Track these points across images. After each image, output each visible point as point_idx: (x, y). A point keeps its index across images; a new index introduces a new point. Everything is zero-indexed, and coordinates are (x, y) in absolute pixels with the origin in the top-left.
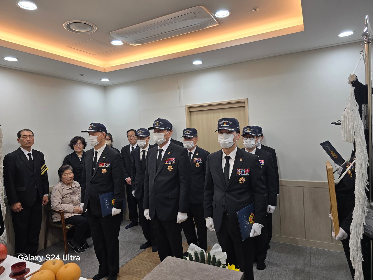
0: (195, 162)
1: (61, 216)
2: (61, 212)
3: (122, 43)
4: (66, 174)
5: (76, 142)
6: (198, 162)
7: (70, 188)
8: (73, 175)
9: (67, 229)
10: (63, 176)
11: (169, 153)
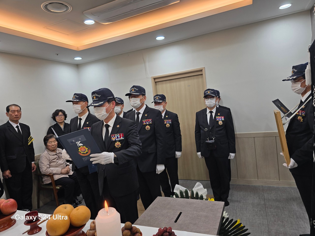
0: (166, 123)
1: (51, 178)
2: (51, 175)
3: (94, 22)
4: (50, 142)
5: (58, 114)
6: (168, 123)
7: (56, 154)
8: (56, 142)
9: (58, 189)
10: (48, 144)
11: (146, 115)
